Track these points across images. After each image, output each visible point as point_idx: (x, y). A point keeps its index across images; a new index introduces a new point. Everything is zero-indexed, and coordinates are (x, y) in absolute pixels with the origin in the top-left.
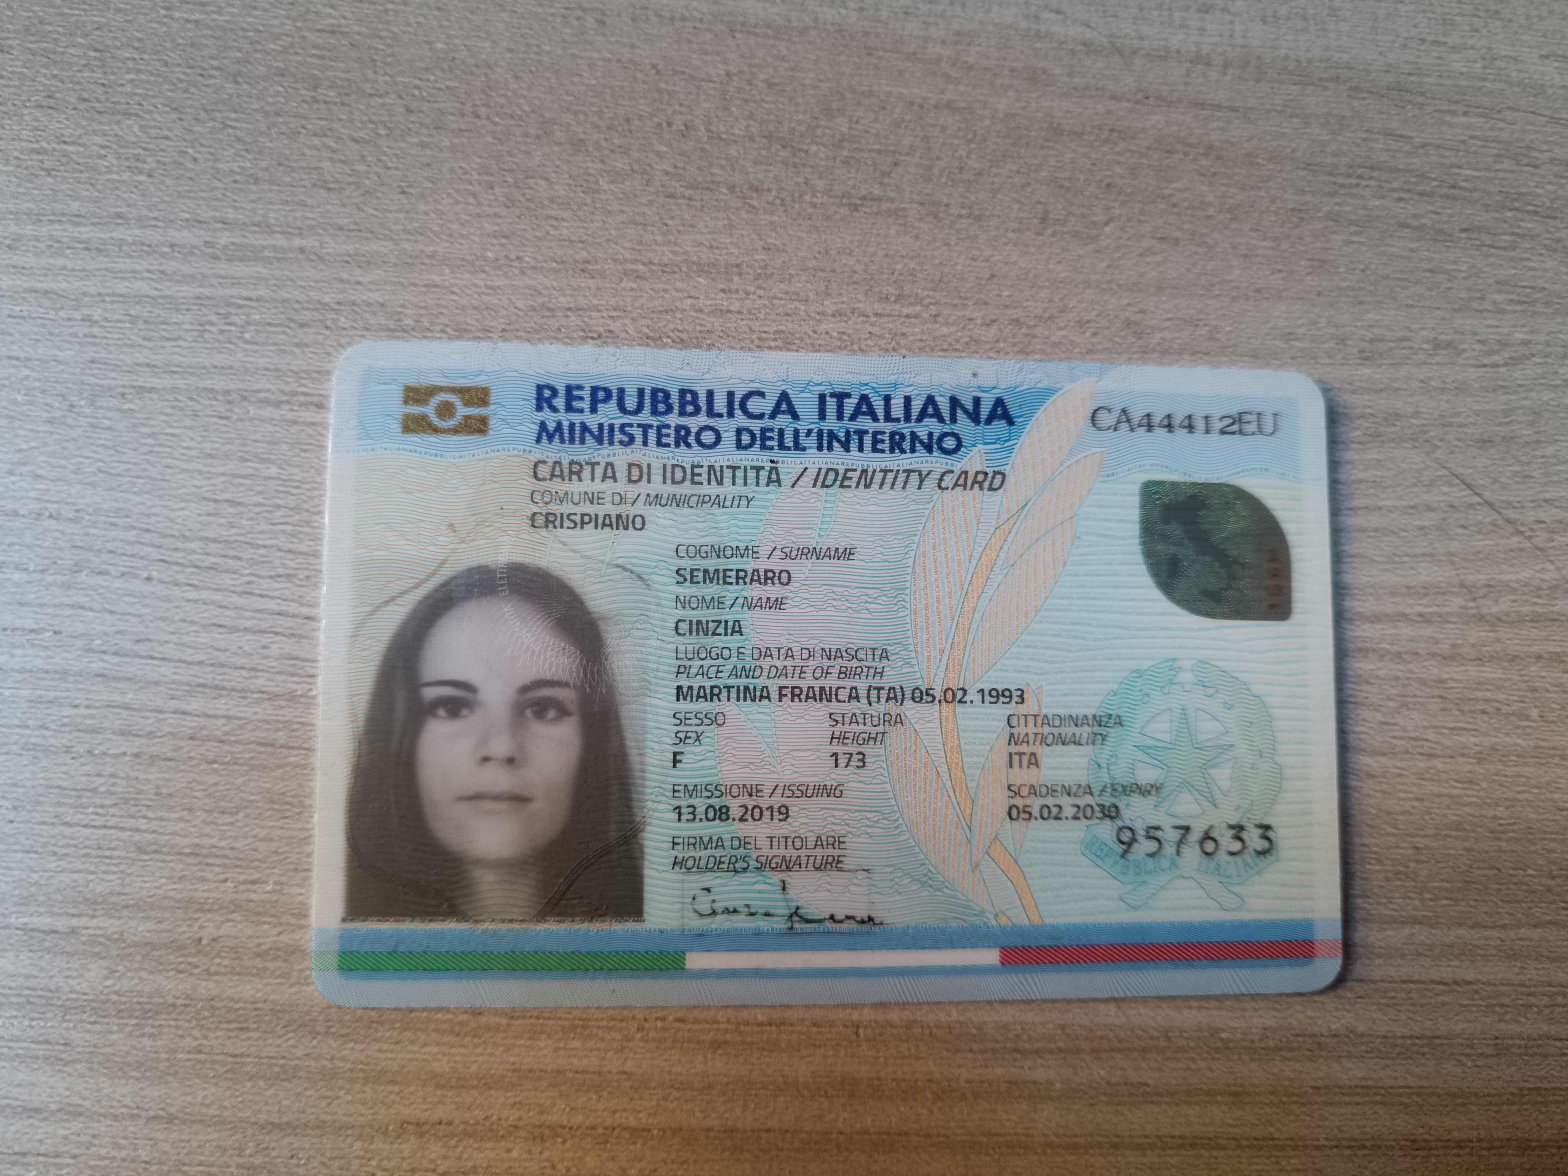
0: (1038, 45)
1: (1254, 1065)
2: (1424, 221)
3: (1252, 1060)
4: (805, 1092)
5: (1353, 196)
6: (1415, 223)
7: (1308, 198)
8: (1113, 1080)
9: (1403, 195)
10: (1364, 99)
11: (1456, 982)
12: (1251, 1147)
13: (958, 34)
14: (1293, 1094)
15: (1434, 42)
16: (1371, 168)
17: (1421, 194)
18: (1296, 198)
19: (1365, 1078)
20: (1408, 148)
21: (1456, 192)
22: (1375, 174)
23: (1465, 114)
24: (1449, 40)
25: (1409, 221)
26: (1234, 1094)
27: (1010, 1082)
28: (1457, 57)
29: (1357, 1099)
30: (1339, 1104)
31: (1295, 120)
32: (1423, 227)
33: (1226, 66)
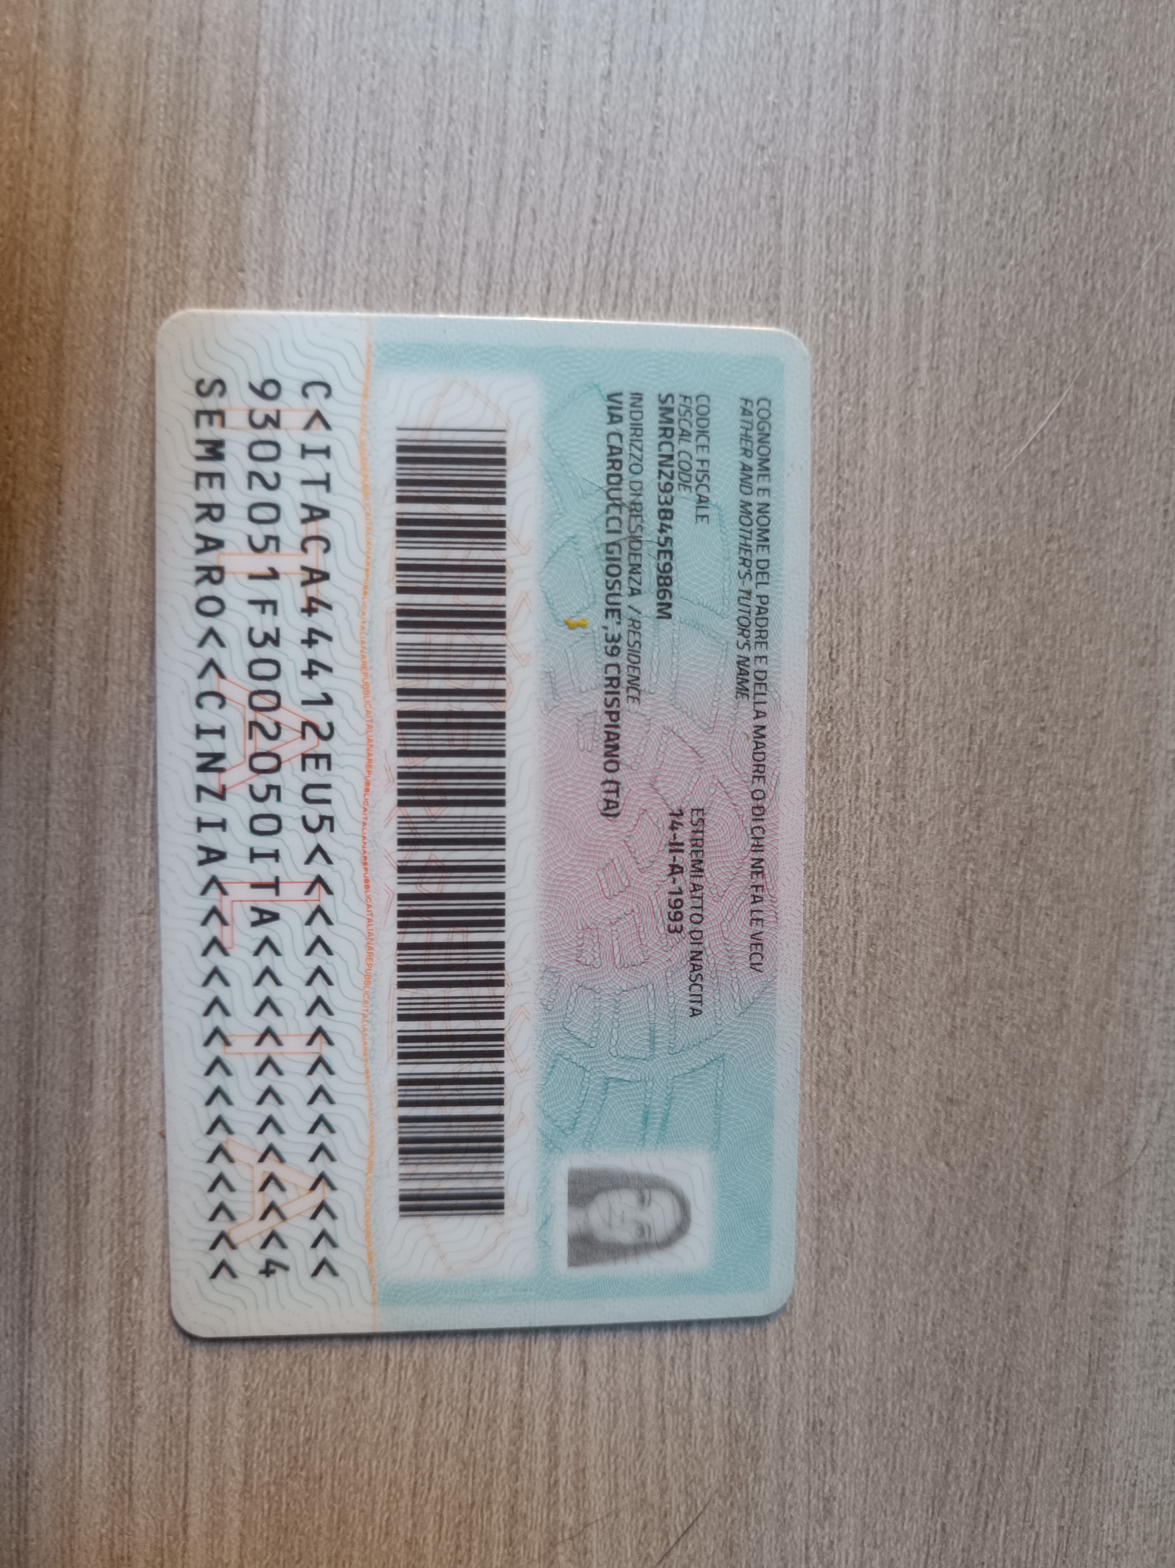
0: (1126, 1096)
1: (105, 1312)
2: (953, 1488)
3: (110, 1311)
4: (85, 861)
5: (978, 1415)
6: (950, 1478)
7: (976, 1368)
8: (92, 1170)
9: (979, 1465)
10: (1076, 1426)
11: (186, 1516)
12: (23, 1308)
13: (1136, 1016)
14: (75, 1351)
15: (1133, 1495)
16: (1006, 1433)
17: (980, 1483)
18: (976, 1356)
19: (90, 1424)
20: (1027, 1469)
21: (982, 1519)
22: (1000, 1437)
23: (1061, 1528)
24: (1135, 1511)
25: (953, 1472)
26: (76, 1293)
27: (91, 1066)
28: (1118, 1520)
29: (69, 1417)
30: (65, 1398)
31: (1053, 1356)
32: (947, 1486)
33: (1108, 1286)
